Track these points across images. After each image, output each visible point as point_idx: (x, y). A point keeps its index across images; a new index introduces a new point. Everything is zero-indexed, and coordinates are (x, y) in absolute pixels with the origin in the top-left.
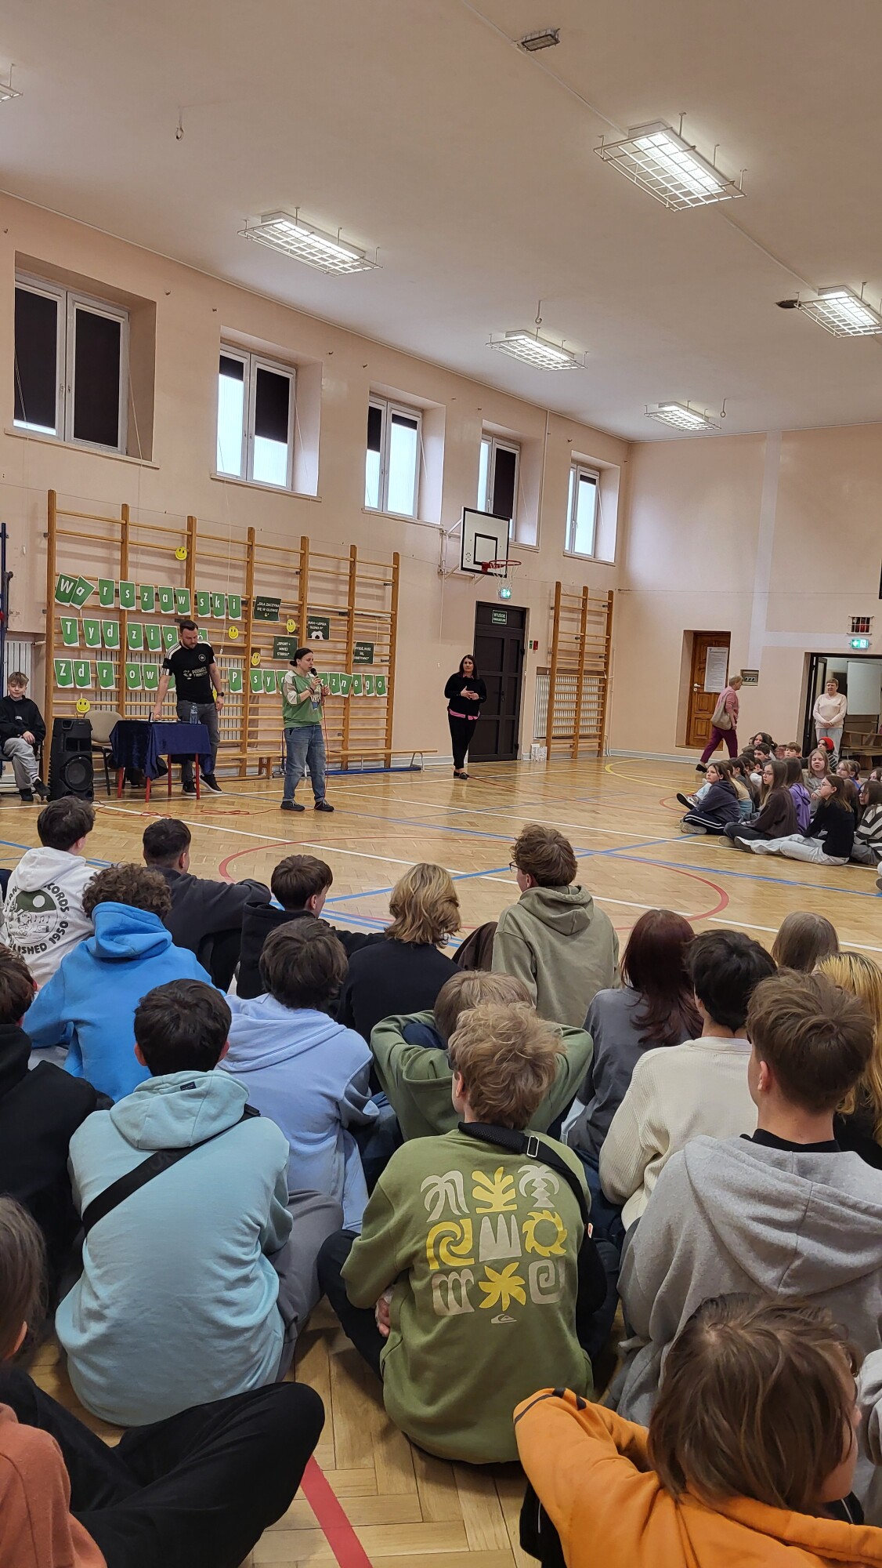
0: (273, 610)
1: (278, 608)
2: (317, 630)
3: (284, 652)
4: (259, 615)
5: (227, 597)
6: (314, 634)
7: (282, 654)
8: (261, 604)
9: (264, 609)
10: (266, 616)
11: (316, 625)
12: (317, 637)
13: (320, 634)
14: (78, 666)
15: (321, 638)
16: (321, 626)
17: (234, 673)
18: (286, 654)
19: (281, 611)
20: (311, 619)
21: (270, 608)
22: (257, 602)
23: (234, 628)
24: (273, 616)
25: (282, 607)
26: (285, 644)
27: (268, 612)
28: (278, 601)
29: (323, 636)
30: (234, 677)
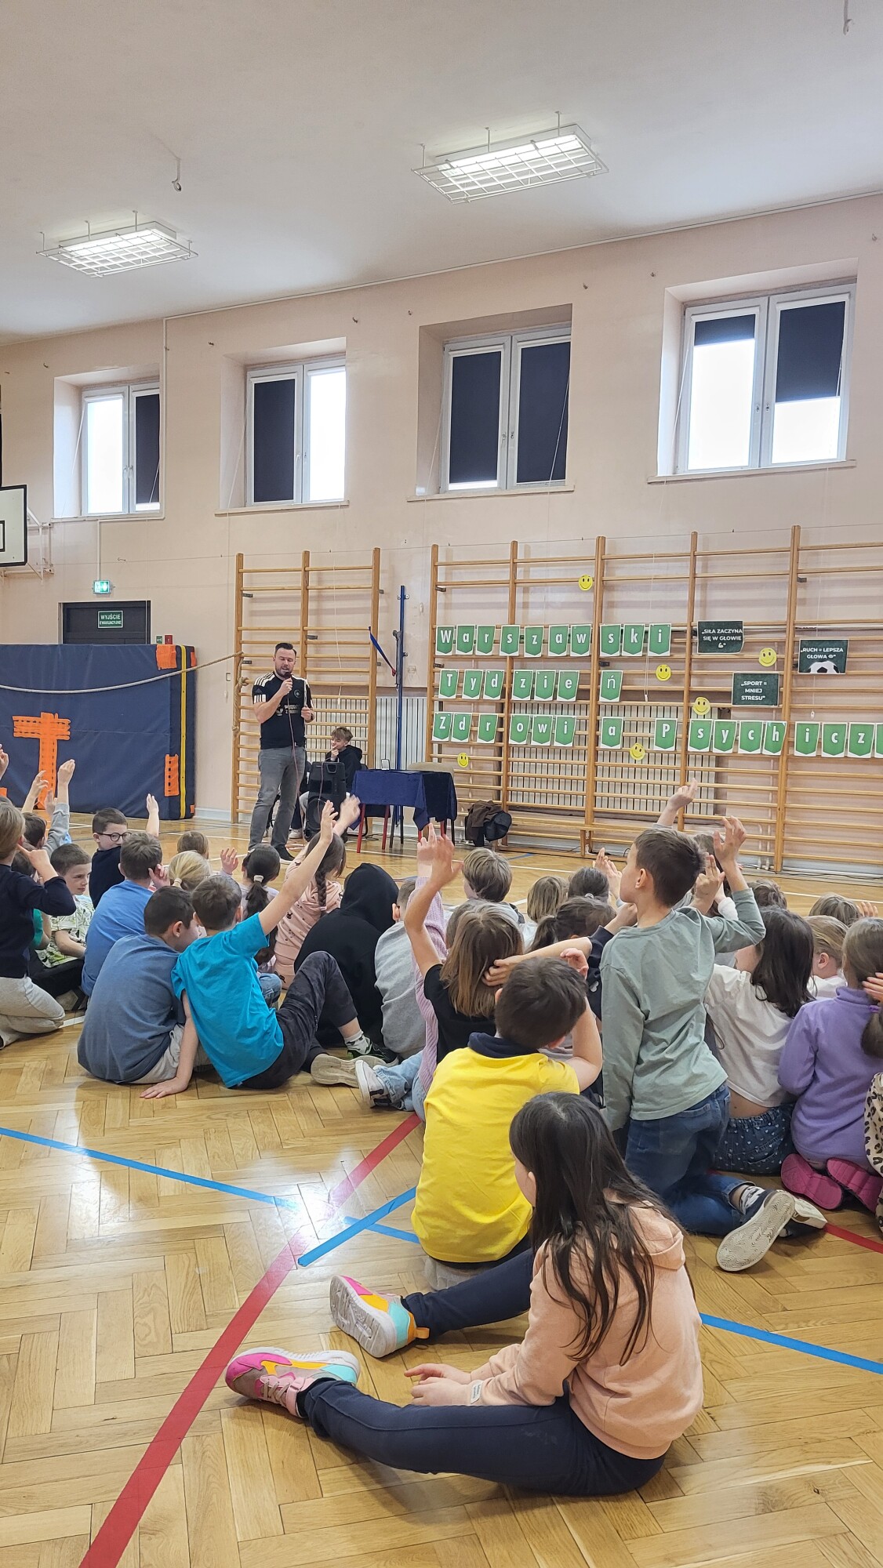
0: (733, 638)
1: (741, 634)
2: (822, 660)
3: (755, 694)
4: (705, 646)
5: (649, 629)
6: (815, 668)
7: (750, 698)
8: (706, 631)
9: (715, 638)
10: (720, 646)
11: (818, 653)
12: (823, 670)
13: (829, 666)
14: (459, 719)
15: (831, 671)
16: (832, 653)
17: (664, 725)
18: (758, 698)
19: (746, 638)
20: (812, 644)
21: (726, 635)
22: (701, 630)
23: (664, 666)
24: (733, 646)
25: (746, 633)
26: (757, 683)
27: (723, 642)
28: (738, 625)
29: (835, 668)
30: (664, 731)
